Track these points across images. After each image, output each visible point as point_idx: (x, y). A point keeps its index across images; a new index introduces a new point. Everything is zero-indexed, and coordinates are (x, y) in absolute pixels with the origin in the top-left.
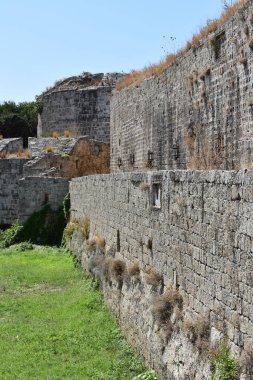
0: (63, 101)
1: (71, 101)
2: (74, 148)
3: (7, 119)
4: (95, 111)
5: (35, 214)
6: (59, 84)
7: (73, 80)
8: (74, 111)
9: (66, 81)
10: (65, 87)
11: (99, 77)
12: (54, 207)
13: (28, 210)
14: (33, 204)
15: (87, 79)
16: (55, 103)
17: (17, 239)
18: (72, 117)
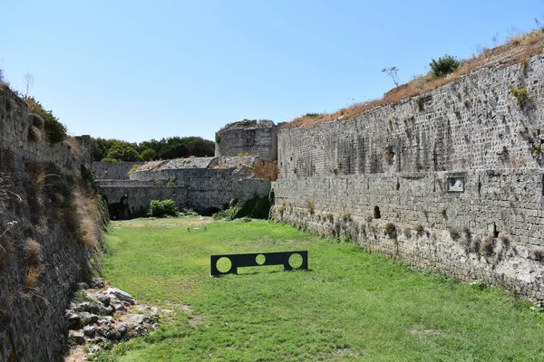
0: (234, 136)
1: (240, 136)
2: (254, 163)
3: (178, 147)
4: (254, 142)
5: (249, 201)
6: (229, 126)
7: (239, 124)
8: (241, 142)
9: (234, 124)
10: (235, 127)
11: (255, 122)
12: (262, 197)
13: (244, 199)
14: (248, 194)
15: (247, 123)
16: (229, 137)
17: (239, 215)
18: (240, 145)
